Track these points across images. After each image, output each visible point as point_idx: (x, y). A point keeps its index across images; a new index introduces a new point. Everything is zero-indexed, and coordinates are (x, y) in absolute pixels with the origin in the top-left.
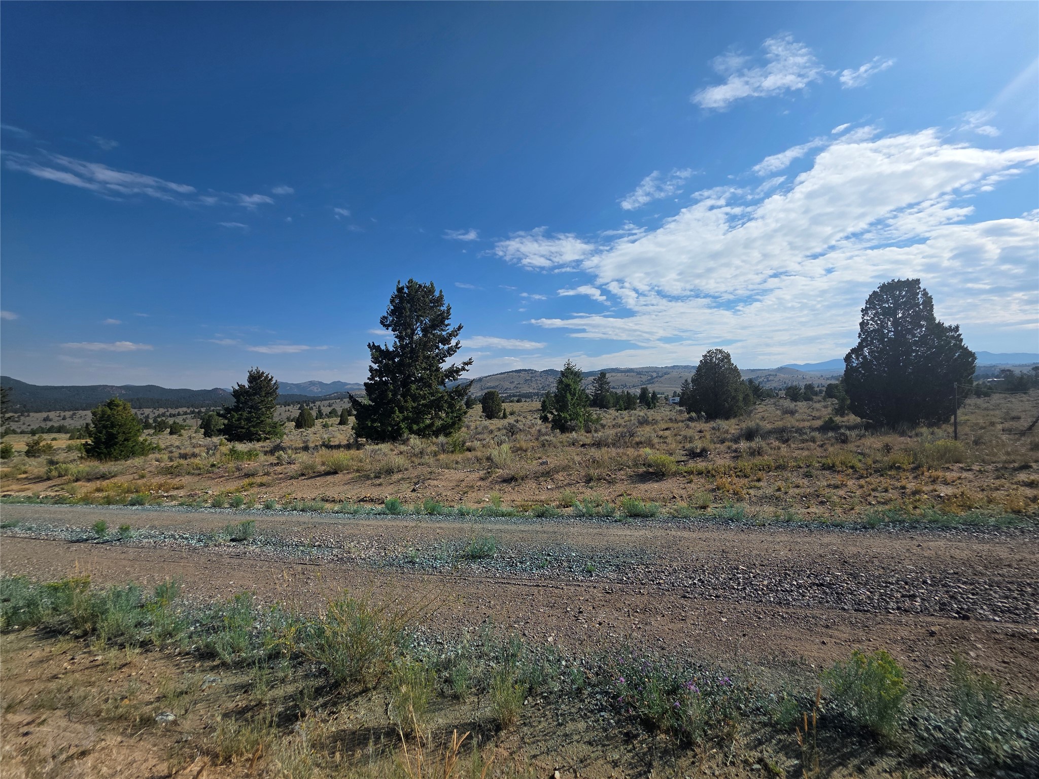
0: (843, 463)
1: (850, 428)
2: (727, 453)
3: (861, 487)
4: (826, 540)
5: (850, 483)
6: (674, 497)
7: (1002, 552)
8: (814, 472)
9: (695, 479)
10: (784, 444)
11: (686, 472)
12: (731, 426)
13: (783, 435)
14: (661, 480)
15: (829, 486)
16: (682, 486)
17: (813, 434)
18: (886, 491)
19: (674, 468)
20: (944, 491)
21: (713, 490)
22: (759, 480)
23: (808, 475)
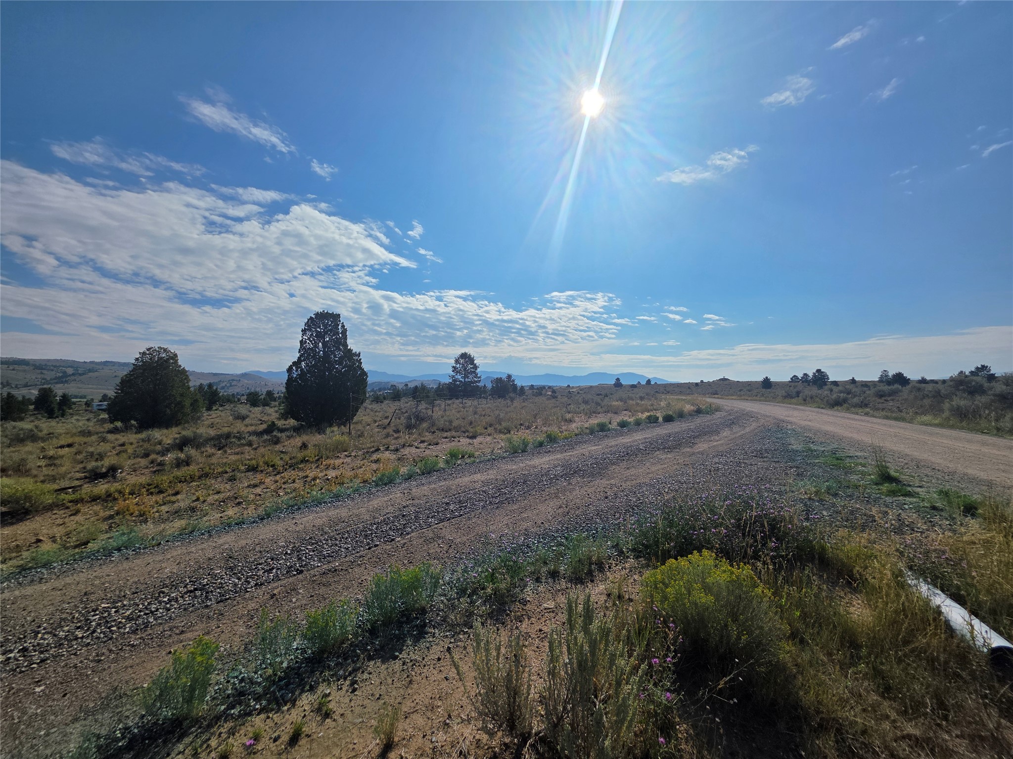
0: (267, 463)
1: (282, 431)
2: (147, 468)
3: (276, 482)
4: (221, 541)
5: (268, 480)
6: (39, 541)
7: (343, 513)
8: (239, 475)
9: (84, 509)
10: (219, 449)
11: (71, 502)
12: (166, 436)
13: (222, 442)
14: (21, 520)
15: (249, 486)
16: (59, 521)
17: (251, 438)
18: (294, 481)
19: (49, 499)
20: (332, 474)
21: (111, 517)
22: (177, 493)
23: (232, 479)
